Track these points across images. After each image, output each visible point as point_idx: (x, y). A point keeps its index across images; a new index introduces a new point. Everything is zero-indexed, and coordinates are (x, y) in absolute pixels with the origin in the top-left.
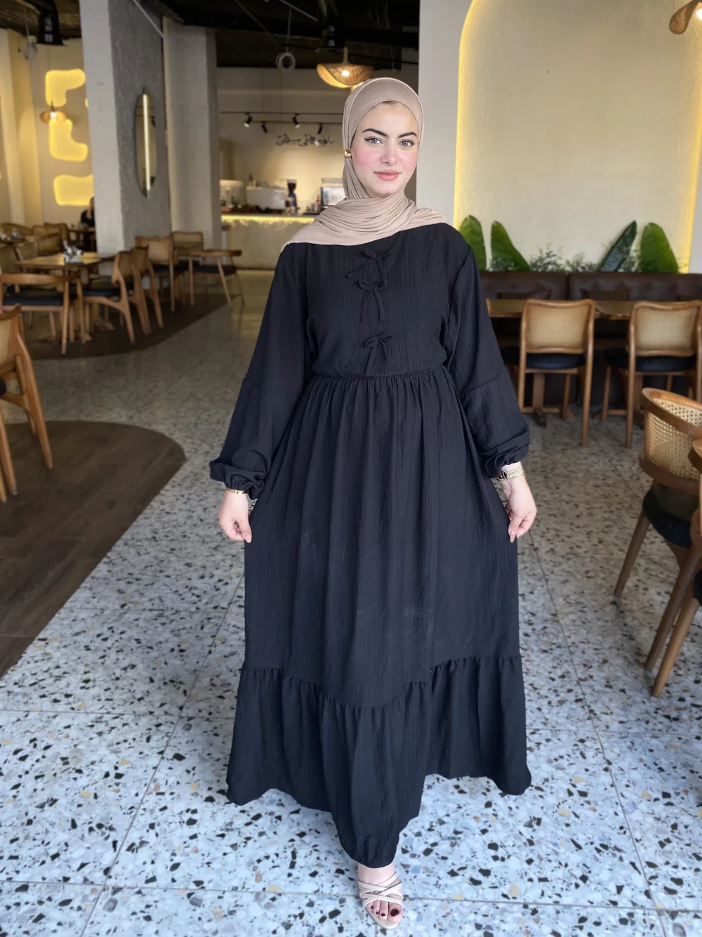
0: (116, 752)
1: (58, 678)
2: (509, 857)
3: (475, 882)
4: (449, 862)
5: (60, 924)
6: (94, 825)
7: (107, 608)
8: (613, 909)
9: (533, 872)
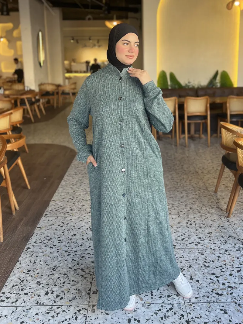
0: (88, 224)
1: (63, 209)
2: (205, 240)
3: (196, 245)
4: (189, 241)
5: (89, 258)
6: (89, 239)
7: (69, 192)
8: (234, 248)
9: (211, 242)
